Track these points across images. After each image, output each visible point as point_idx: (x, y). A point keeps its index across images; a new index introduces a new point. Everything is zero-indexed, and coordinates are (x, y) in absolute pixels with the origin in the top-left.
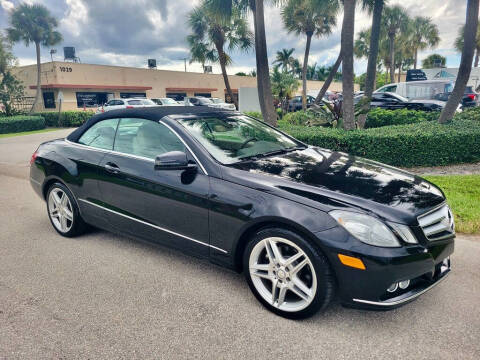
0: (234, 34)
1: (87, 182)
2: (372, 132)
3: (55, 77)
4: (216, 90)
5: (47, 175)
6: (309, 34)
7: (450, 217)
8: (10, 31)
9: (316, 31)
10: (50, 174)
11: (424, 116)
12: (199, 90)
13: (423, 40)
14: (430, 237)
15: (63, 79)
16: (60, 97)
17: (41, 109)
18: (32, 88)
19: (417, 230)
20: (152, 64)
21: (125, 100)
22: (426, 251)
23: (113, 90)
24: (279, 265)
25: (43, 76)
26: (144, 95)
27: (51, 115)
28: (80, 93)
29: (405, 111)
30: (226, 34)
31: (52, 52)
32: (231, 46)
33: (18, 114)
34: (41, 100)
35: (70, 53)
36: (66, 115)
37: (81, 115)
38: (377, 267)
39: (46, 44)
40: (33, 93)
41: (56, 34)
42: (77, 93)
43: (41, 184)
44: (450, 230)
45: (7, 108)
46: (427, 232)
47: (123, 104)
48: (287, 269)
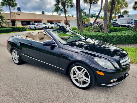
0: (68, 4)
1: (23, 48)
2: (112, 34)
3: (15, 16)
4: (62, 21)
5: (12, 46)
6: (91, 4)
7: (129, 60)
8: (2, 3)
9: (92, 3)
10: (13, 46)
11: (126, 29)
12: (57, 21)
13: (123, 6)
14: (123, 66)
15: (17, 17)
16: (17, 22)
17: (11, 26)
18: (8, 20)
19: (119, 64)
20: (43, 13)
21: (36, 24)
22: (122, 70)
23: (32, 20)
24: (79, 74)
25: (11, 16)
26: (41, 22)
27: (14, 28)
28: (22, 21)
29: (121, 27)
30: (66, 4)
31: (14, 9)
32: (67, 7)
33: (4, 27)
34: (11, 24)
35: (19, 9)
36: (19, 28)
37: (23, 28)
38: (108, 75)
39: (12, 7)
40: (9, 21)
41: (15, 3)
42: (21, 21)
43: (10, 49)
44: (129, 64)
45: (1, 26)
46: (122, 64)
47: (35, 24)
48: (81, 75)
